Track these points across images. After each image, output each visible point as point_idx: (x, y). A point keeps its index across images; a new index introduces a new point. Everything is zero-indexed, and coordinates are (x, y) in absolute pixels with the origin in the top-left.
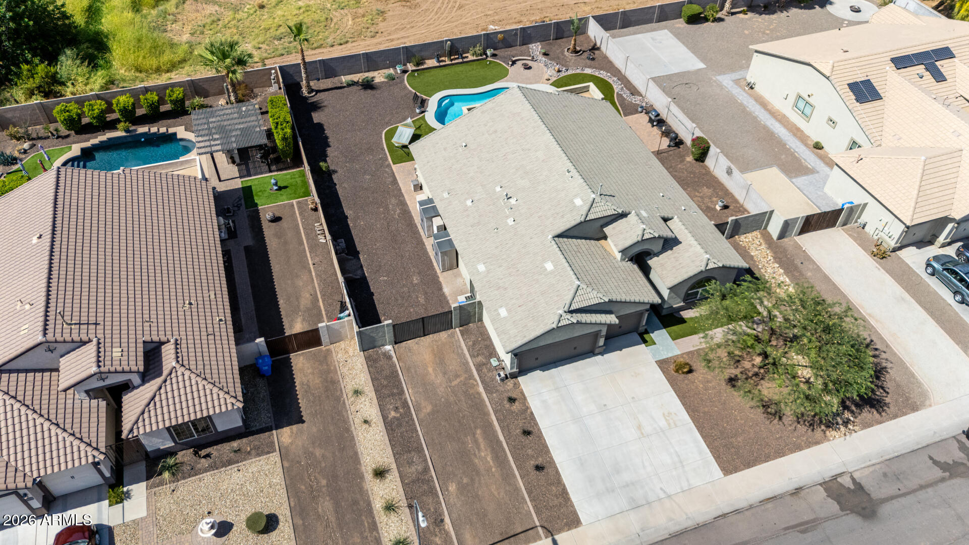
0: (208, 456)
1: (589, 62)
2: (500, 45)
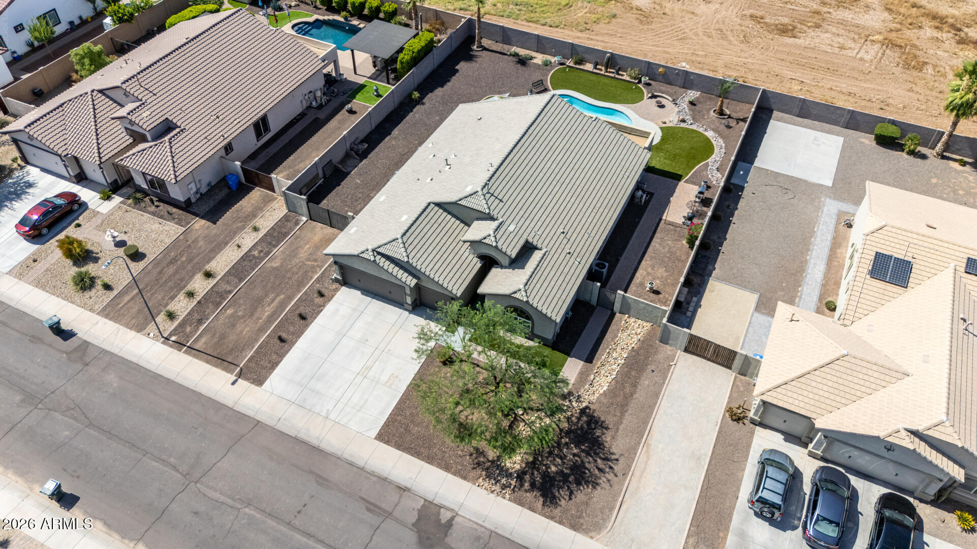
2: (661, 78)
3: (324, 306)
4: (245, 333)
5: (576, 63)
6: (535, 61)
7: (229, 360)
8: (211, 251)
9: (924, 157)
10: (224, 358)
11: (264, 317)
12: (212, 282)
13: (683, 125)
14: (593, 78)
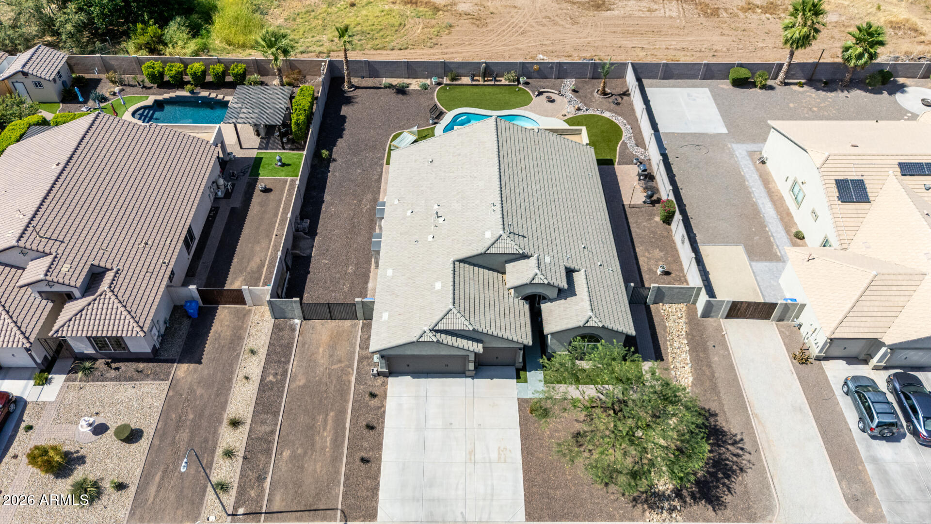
0: (117, 369)
1: (613, 106)
2: (536, 75)
3: (383, 406)
4: (319, 470)
5: (453, 79)
6: (412, 87)
7: (322, 507)
8: (218, 395)
9: (771, 88)
10: (315, 508)
11: (328, 444)
12: (244, 430)
13: (581, 113)
14: (475, 90)
